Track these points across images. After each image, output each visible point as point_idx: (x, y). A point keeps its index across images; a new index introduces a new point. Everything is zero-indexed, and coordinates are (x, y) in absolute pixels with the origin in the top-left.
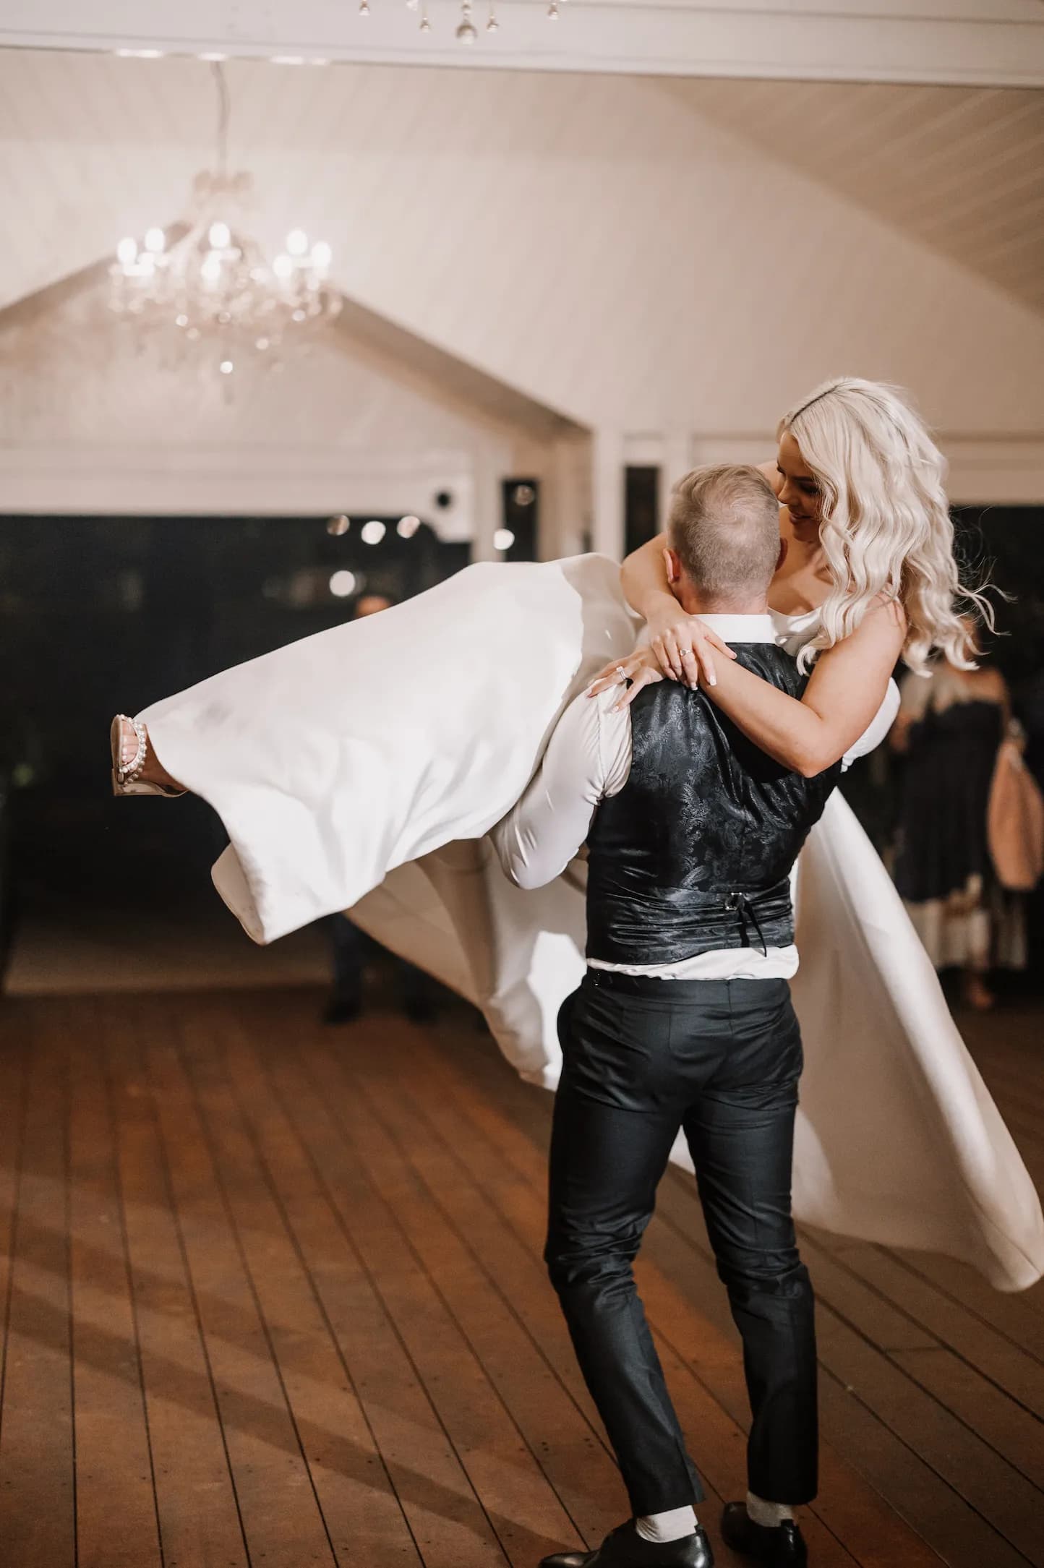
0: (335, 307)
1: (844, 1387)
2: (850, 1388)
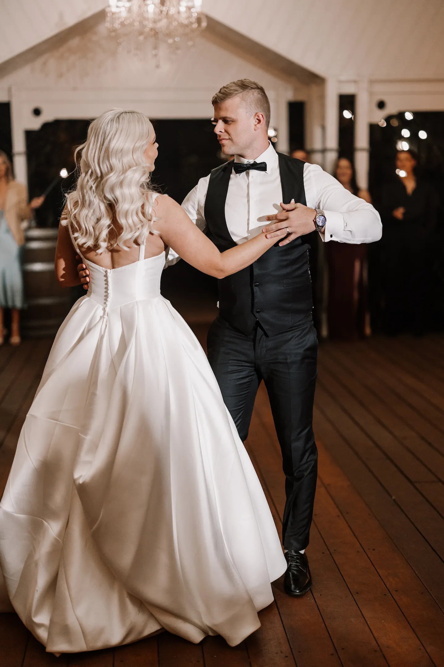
0: (204, 24)
1: (391, 497)
2: (394, 497)
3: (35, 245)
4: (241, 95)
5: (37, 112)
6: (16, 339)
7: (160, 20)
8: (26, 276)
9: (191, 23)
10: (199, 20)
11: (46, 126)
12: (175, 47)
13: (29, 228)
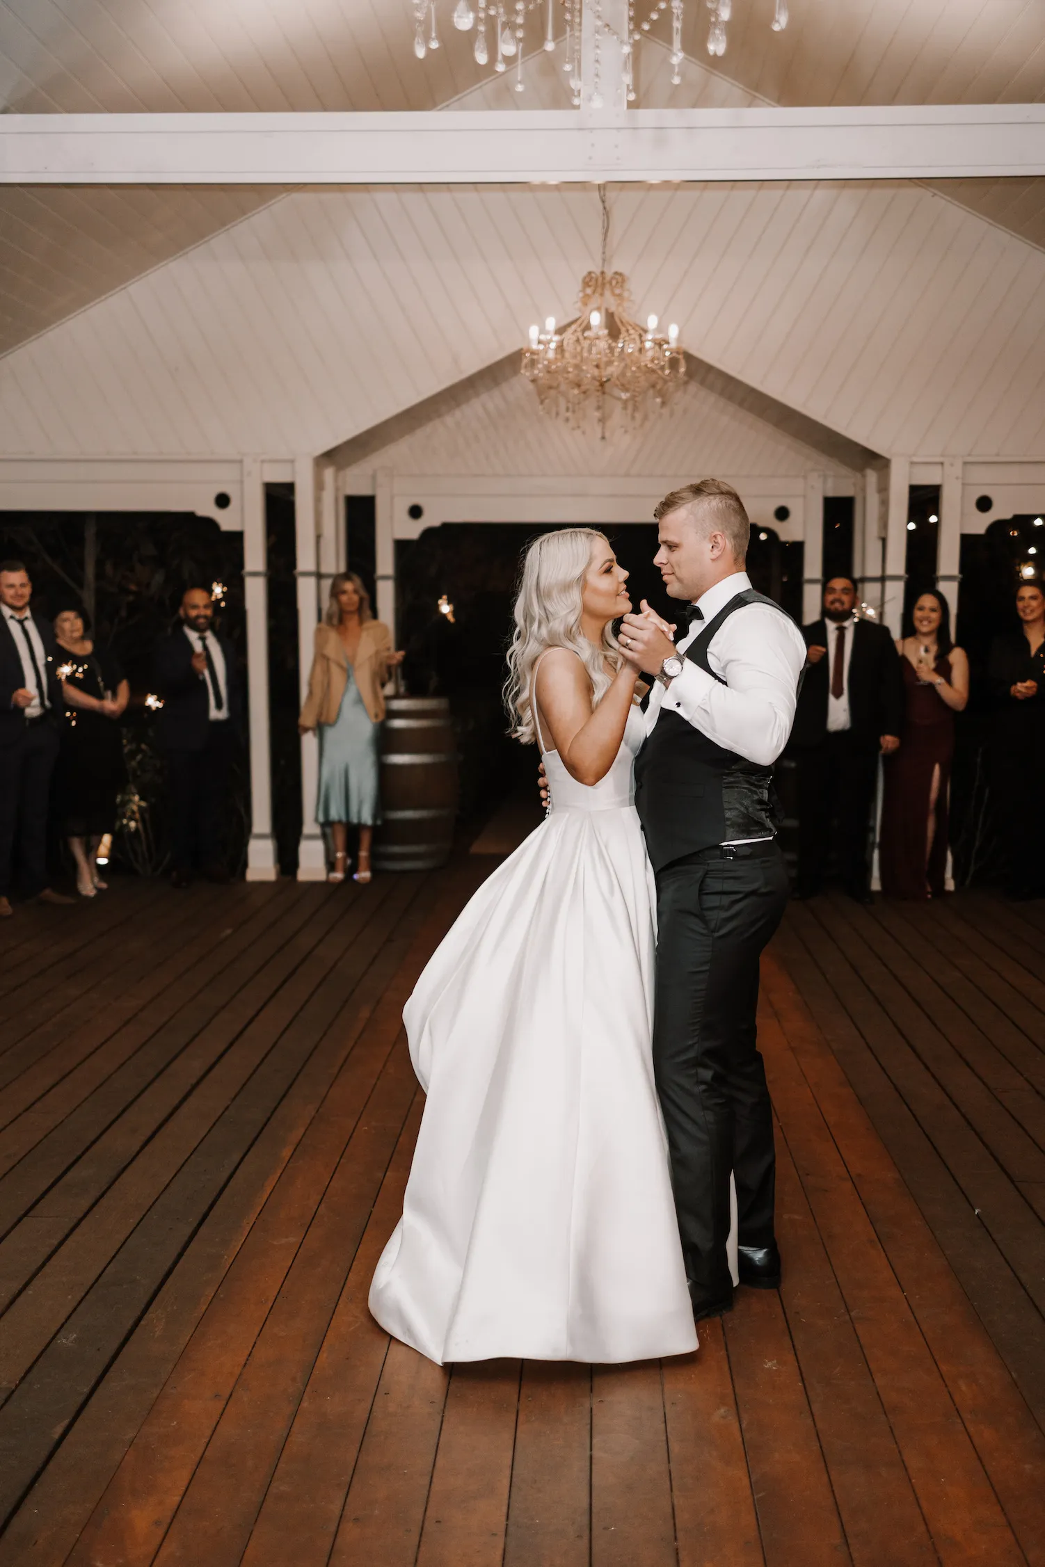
0: (683, 368)
2: (978, 1210)
3: (398, 723)
4: (689, 506)
5: (416, 512)
6: (364, 875)
7: (610, 363)
8: (385, 773)
9: (662, 368)
10: (673, 363)
11: (429, 533)
12: (634, 405)
13: (397, 696)
